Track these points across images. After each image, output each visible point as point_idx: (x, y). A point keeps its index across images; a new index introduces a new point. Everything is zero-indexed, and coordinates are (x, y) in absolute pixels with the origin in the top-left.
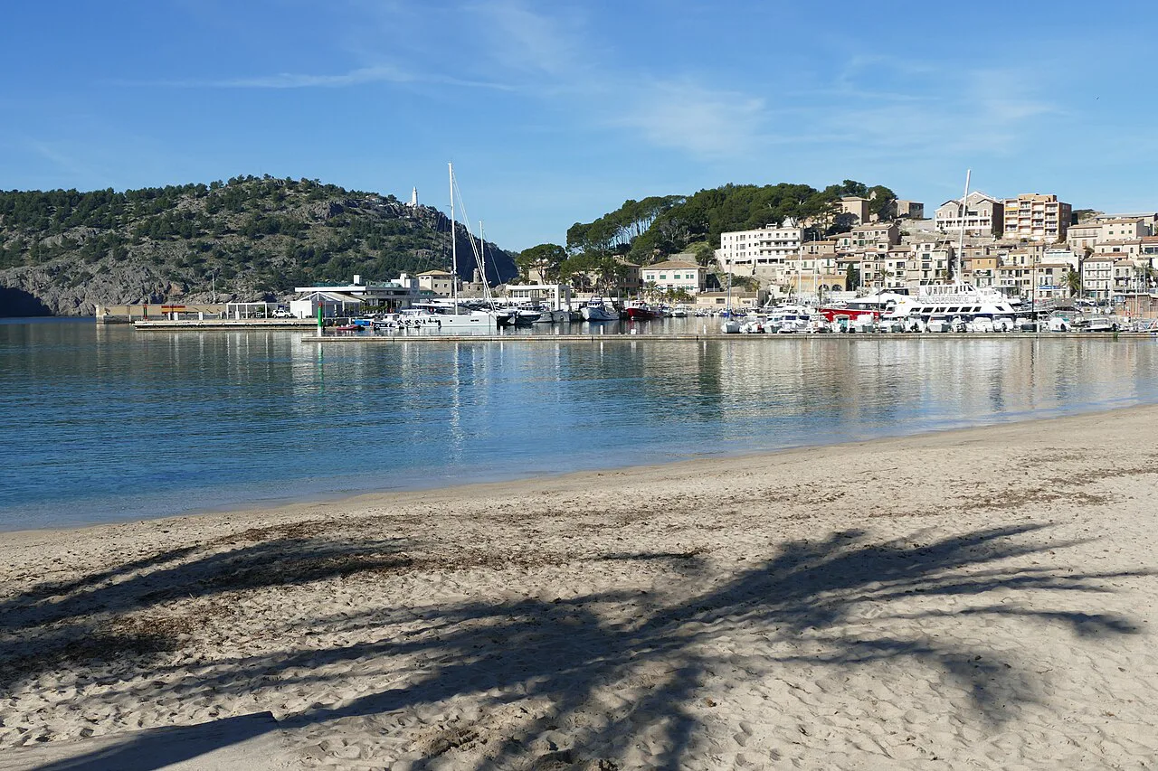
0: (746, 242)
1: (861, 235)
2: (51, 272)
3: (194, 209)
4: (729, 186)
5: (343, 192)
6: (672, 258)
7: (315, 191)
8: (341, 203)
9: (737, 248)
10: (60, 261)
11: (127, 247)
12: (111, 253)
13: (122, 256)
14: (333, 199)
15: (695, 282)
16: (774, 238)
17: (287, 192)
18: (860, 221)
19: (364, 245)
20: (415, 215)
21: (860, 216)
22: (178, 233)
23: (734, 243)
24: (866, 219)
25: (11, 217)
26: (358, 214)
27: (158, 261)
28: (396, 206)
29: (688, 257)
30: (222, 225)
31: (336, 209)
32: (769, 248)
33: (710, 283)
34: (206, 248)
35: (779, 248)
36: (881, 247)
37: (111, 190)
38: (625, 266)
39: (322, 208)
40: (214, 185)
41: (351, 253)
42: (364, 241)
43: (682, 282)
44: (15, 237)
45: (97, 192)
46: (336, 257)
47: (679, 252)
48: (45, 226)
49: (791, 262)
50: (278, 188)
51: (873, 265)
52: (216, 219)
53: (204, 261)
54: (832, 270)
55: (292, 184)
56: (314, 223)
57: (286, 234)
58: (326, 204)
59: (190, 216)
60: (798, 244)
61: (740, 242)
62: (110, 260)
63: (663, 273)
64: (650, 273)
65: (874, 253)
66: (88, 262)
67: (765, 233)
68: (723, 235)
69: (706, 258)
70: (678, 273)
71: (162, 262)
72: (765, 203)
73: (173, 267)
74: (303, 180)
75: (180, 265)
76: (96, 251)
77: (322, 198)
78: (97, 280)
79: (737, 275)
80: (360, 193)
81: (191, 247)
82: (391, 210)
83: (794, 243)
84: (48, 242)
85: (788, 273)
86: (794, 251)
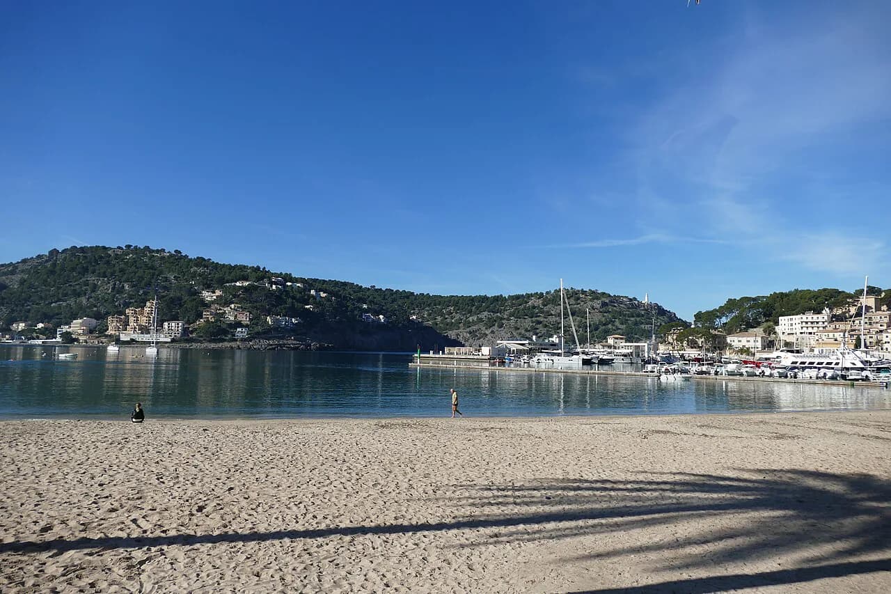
0: (793, 322)
1: (870, 318)
2: (470, 333)
3: (536, 304)
4: (796, 290)
5: (610, 296)
6: (751, 330)
7: (595, 295)
8: (607, 301)
9: (788, 326)
10: (475, 328)
11: (504, 322)
12: (496, 325)
13: (501, 326)
14: (603, 299)
15: (759, 344)
16: (810, 319)
17: (581, 296)
18: (874, 310)
19: (617, 323)
20: (646, 307)
21: (874, 307)
22: (527, 315)
23: (786, 322)
24: (878, 309)
25: (457, 308)
26: (615, 306)
27: (517, 329)
28: (636, 302)
29: (759, 331)
30: (548, 312)
31: (604, 304)
32: (807, 326)
33: (769, 345)
34: (539, 323)
35: (813, 326)
36: (881, 326)
37: (501, 295)
38: (716, 335)
39: (597, 304)
40: (547, 293)
41: (610, 326)
42: (617, 320)
43: (751, 344)
44: (458, 316)
45: (495, 296)
46: (602, 328)
47: (755, 327)
48: (470, 312)
49: (819, 334)
50: (576, 294)
51: (875, 337)
52: (546, 309)
53: (537, 329)
54: (846, 339)
55: (583, 292)
56: (593, 311)
57: (578, 316)
58: (599, 302)
59: (534, 307)
60: (826, 324)
61: (790, 322)
62: (495, 328)
63: (740, 339)
64: (732, 338)
65: (877, 330)
66: (486, 328)
67: (804, 317)
68: (780, 318)
69: (770, 331)
70: (749, 339)
71: (519, 329)
72: (810, 299)
73: (523, 332)
74: (590, 290)
75: (527, 330)
76: (490, 323)
77: (598, 298)
78: (489, 337)
79: (788, 341)
80: (618, 296)
81: (533, 322)
82: (633, 304)
83: (823, 322)
84: (471, 319)
85: (817, 340)
86: (823, 328)
